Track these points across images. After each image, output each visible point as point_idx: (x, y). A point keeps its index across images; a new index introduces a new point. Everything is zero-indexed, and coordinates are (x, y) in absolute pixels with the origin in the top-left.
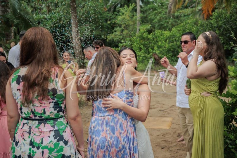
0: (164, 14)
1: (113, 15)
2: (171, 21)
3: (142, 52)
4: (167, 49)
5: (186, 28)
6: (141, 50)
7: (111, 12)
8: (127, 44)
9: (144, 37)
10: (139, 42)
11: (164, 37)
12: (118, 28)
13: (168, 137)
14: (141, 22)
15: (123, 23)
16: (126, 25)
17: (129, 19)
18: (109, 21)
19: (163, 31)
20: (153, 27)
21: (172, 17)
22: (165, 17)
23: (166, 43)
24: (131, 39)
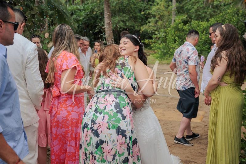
0: (201, 4)
1: (147, 5)
2: (209, 11)
3: (176, 44)
4: (203, 40)
5: (225, 18)
6: (175, 42)
7: (145, 2)
8: (161, 35)
9: (179, 28)
10: (174, 33)
11: (201, 28)
12: (152, 19)
13: (198, 130)
14: (177, 13)
15: (157, 13)
16: (161, 16)
17: (164, 9)
18: (143, 11)
19: (200, 22)
20: (189, 17)
21: (211, 7)
22: (203, 7)
23: (203, 35)
24: (165, 31)
